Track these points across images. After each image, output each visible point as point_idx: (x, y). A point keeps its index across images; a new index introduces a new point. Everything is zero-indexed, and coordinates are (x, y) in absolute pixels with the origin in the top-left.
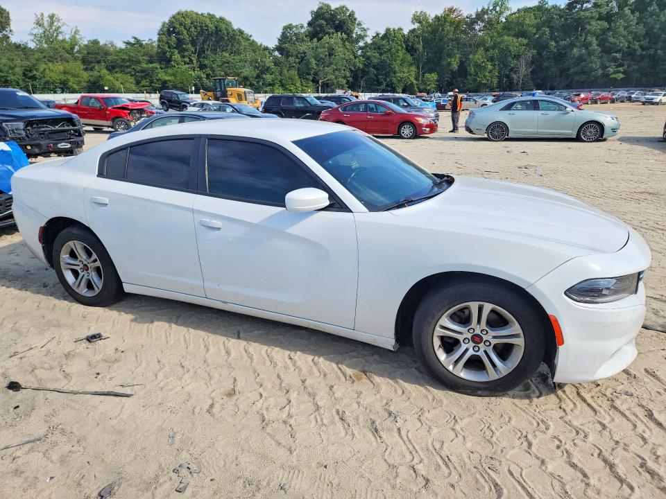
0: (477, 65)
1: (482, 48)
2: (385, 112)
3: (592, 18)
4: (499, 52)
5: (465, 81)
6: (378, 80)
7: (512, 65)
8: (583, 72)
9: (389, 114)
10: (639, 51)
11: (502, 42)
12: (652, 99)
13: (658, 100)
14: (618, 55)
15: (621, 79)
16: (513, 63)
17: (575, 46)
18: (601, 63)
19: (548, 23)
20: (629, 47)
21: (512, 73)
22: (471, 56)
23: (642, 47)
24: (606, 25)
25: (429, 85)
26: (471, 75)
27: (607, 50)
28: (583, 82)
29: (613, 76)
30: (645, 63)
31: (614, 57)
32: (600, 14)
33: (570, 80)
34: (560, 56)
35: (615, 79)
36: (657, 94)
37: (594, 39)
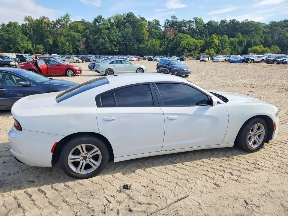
0: (62, 43)
1: (63, 36)
2: (57, 64)
3: (103, 28)
4: (71, 38)
5: (58, 49)
6: (9, 47)
7: (78, 44)
8: (104, 48)
9: (59, 65)
10: (121, 42)
11: (71, 34)
12: (132, 59)
13: (133, 60)
14: (115, 43)
15: (118, 51)
16: (77, 43)
17: (100, 38)
18: (110, 45)
19: (88, 28)
20: (118, 40)
21: (78, 47)
22: (58, 39)
23: (122, 40)
24: (108, 31)
25: (40, 50)
26: (60, 47)
27: (111, 41)
28: (105, 52)
29: (115, 51)
30: (124, 46)
31: (114, 43)
32: (106, 27)
33: (100, 51)
34: (95, 42)
35: (116, 52)
36: (133, 57)
37: (106, 36)
